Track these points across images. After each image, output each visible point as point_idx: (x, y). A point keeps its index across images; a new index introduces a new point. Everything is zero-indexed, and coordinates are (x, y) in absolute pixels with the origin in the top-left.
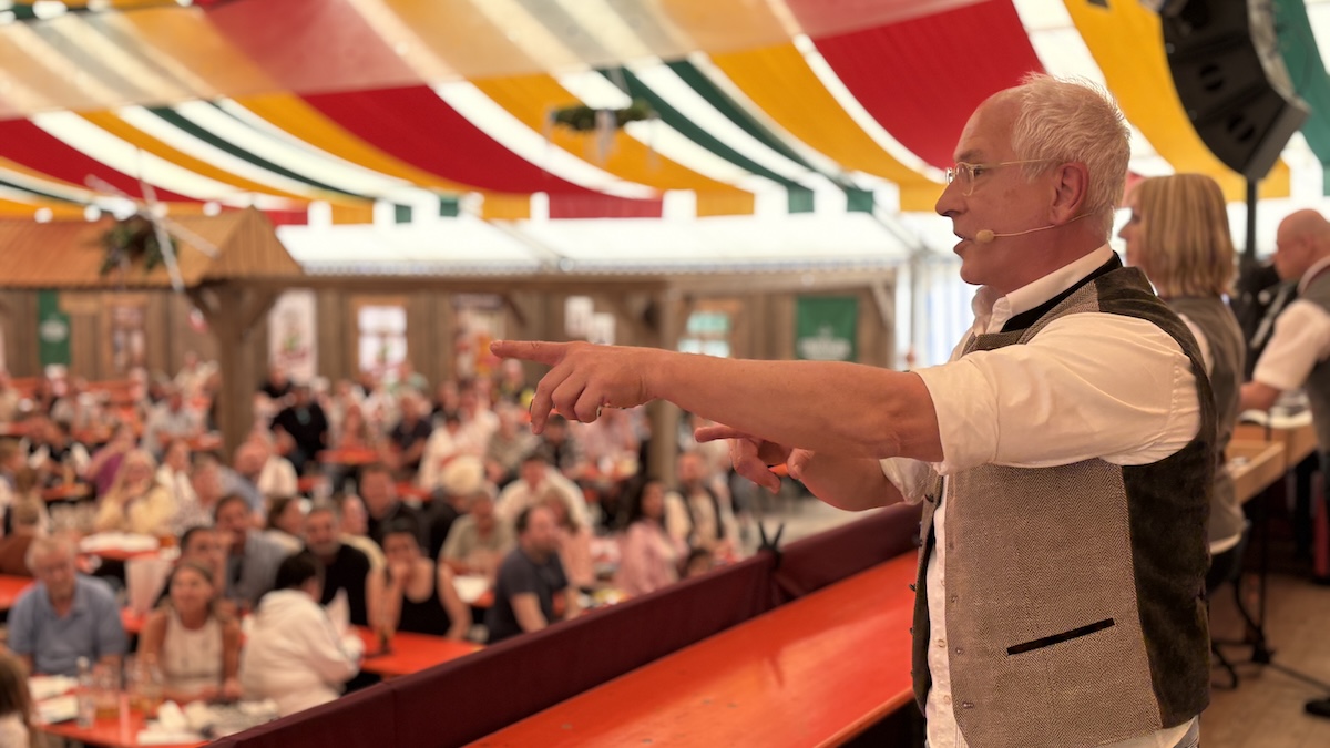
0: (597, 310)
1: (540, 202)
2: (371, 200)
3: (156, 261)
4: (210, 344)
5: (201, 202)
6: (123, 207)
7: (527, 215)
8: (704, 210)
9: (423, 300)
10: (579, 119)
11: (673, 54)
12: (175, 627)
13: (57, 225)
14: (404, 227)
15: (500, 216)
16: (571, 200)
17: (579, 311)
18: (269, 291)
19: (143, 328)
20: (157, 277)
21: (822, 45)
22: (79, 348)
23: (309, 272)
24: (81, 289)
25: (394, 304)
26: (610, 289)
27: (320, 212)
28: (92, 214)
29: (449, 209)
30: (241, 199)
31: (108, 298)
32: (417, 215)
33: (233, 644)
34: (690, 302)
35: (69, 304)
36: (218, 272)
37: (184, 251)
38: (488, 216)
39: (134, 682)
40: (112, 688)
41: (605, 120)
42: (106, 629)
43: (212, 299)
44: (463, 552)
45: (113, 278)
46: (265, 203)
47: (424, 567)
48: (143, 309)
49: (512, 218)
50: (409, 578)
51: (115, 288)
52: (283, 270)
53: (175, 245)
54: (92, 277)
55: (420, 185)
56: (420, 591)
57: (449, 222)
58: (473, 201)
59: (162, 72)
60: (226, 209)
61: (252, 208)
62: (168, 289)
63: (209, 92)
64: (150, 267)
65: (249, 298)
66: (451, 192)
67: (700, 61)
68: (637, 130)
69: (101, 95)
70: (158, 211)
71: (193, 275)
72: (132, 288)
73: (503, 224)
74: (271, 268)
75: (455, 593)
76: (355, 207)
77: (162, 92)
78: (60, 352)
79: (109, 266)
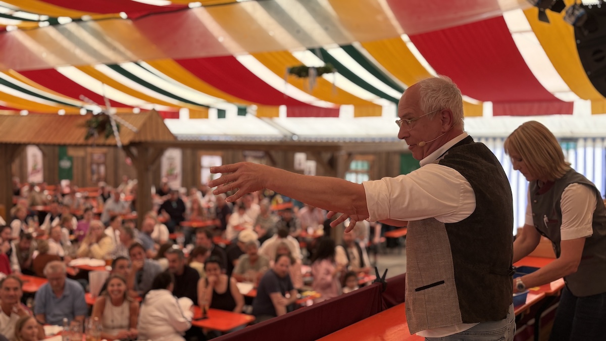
0: (308, 159)
1: (283, 109)
2: (207, 107)
3: (110, 134)
4: (134, 172)
5: (132, 107)
6: (97, 109)
7: (277, 115)
8: (358, 114)
9: (230, 153)
10: (301, 72)
11: (344, 43)
12: (109, 304)
13: (67, 117)
14: (222, 120)
15: (265, 116)
16: (297, 109)
17: (300, 158)
18: (160, 148)
19: (104, 163)
20: (110, 141)
21: (413, 39)
22: (76, 172)
23: (179, 139)
24: (76, 146)
25: (216, 155)
26: (314, 149)
27: (184, 113)
28: (83, 112)
29: (242, 112)
30: (149, 106)
31: (89, 150)
32: (228, 114)
33: (134, 313)
34: (350, 156)
35: (71, 152)
36: (137, 139)
37: (123, 129)
38: (259, 116)
39: (89, 329)
40: (79, 332)
41: (312, 72)
42: (78, 303)
43: (134, 151)
44: (243, 271)
45: (90, 141)
46: (159, 108)
47: (224, 278)
48: (105, 154)
49: (271, 117)
50: (216, 283)
51: (91, 146)
52: (167, 139)
53: (118, 126)
54: (81, 141)
55: (229, 101)
56: (222, 289)
57: (242, 118)
58: (253, 108)
59: (114, 49)
60: (143, 111)
61: (154, 110)
62: (115, 146)
63: (135, 58)
64: (107, 137)
65: (151, 151)
66: (243, 104)
67: (357, 45)
68: (328, 77)
69: (87, 59)
70: (112, 111)
71: (126, 141)
72: (98, 146)
73: (267, 119)
74: (161, 138)
75: (238, 290)
76: (200, 111)
77: (113, 57)
78: (68, 174)
79: (89, 136)
